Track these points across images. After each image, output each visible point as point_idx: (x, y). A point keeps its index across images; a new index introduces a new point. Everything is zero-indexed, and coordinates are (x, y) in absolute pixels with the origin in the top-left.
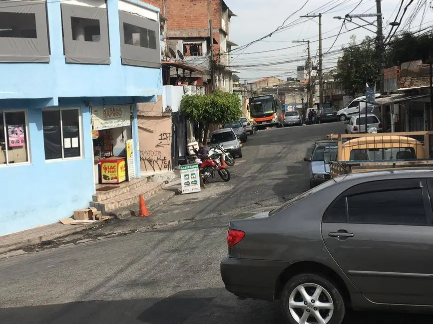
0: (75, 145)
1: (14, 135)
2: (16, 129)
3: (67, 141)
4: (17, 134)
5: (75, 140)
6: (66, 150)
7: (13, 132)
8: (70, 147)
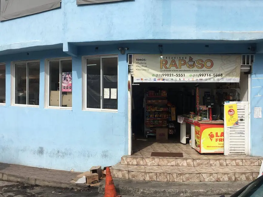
0: (114, 97)
1: (65, 81)
2: (67, 76)
3: (107, 90)
4: (67, 80)
5: (114, 90)
6: (105, 100)
7: (65, 78)
8: (109, 98)
